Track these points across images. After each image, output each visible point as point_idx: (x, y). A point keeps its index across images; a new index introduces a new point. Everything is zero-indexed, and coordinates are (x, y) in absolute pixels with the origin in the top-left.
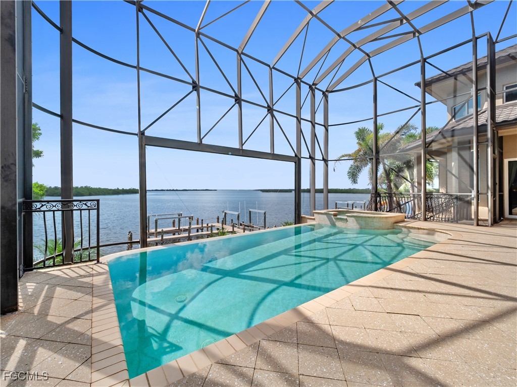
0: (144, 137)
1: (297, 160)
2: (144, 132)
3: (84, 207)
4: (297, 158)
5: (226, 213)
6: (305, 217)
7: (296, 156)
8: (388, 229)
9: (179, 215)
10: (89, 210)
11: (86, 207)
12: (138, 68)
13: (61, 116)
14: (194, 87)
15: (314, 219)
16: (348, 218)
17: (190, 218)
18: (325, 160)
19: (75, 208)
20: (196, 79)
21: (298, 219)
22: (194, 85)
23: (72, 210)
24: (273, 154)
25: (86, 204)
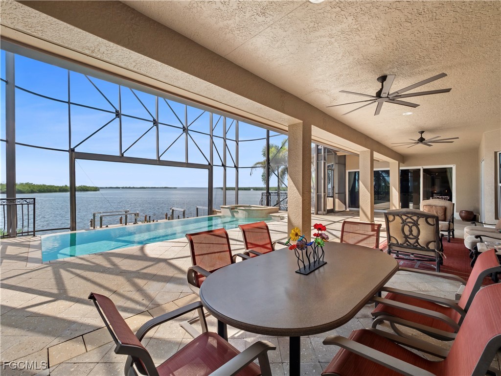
0: (74, 153)
1: (210, 167)
2: (74, 150)
3: (25, 203)
4: (210, 166)
5: (173, 210)
6: (215, 211)
7: (209, 164)
8: (263, 217)
9: (126, 212)
10: (28, 204)
11: (26, 203)
12: (69, 103)
13: (7, 141)
14: (117, 115)
15: (220, 212)
16: (239, 211)
17: (135, 215)
18: (236, 167)
19: (19, 203)
20: (118, 109)
21: (211, 211)
22: (117, 113)
23: (16, 205)
24: (188, 163)
25: (26, 201)
